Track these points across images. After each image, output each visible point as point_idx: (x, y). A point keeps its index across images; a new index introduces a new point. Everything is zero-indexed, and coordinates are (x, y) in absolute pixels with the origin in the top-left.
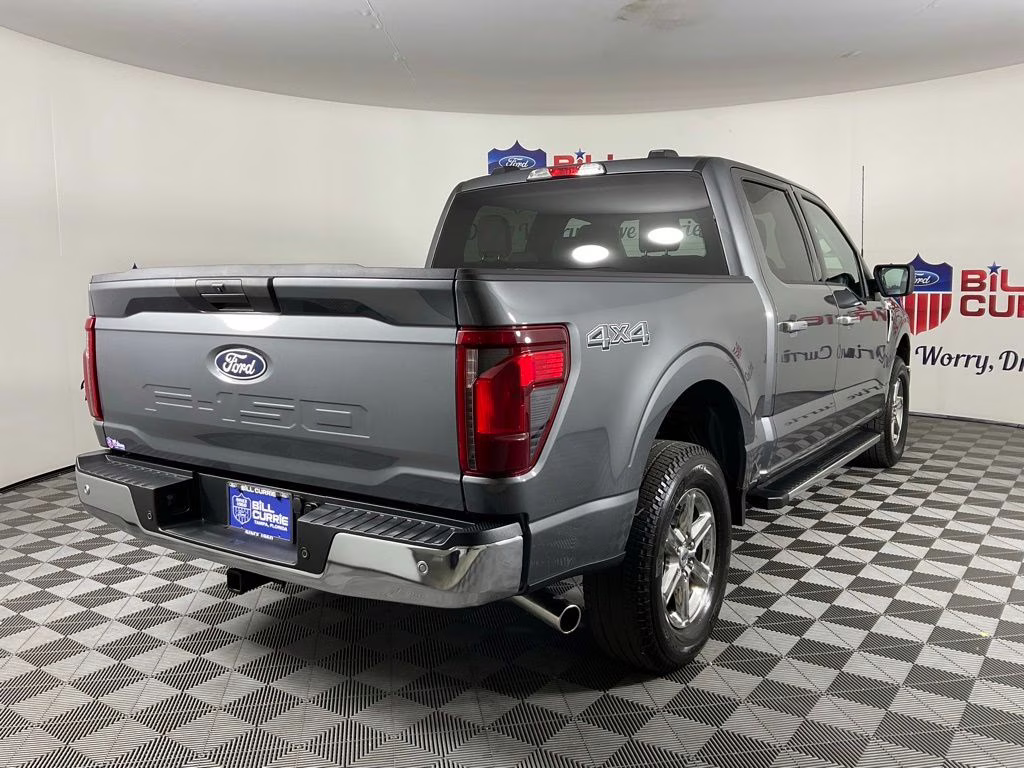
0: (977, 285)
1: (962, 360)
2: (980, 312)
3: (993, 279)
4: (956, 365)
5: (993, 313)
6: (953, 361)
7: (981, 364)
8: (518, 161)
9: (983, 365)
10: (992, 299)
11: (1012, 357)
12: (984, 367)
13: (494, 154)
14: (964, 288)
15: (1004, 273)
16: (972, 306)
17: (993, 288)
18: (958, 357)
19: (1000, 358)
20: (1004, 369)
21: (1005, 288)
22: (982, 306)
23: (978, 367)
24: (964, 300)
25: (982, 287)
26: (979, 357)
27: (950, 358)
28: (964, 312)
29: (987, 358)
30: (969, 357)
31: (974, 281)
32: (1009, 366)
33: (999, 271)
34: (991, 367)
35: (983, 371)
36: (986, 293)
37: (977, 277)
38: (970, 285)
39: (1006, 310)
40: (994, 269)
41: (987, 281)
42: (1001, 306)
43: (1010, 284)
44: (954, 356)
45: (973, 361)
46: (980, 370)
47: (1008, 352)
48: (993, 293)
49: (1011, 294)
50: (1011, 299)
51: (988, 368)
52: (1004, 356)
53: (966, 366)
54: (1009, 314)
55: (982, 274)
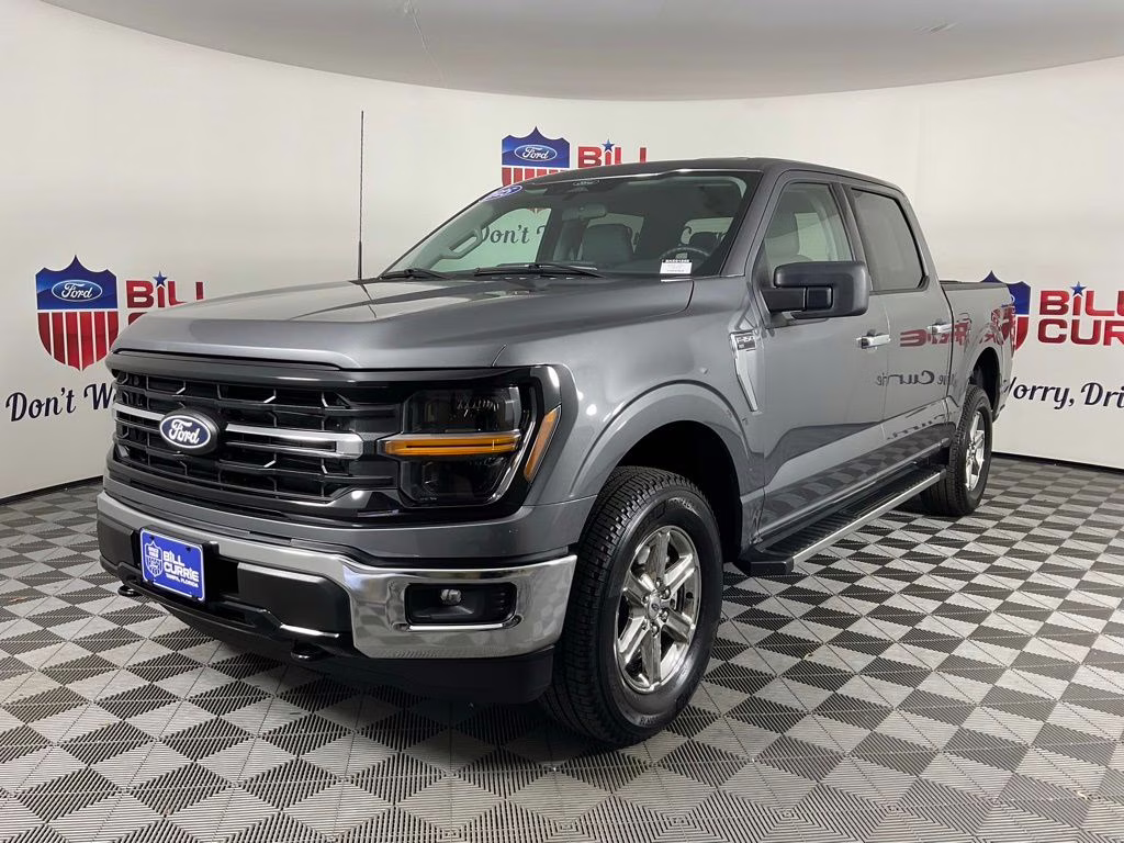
0: (1058, 308)
1: (1039, 393)
2: (1061, 339)
3: (1077, 302)
4: (1031, 398)
5: (1076, 339)
6: (1029, 393)
7: (1060, 397)
8: (536, 151)
9: (1062, 398)
10: (1075, 324)
11: (1096, 390)
12: (1064, 401)
13: (509, 142)
14: (1043, 311)
15: (1090, 295)
16: (1052, 331)
17: (1076, 312)
18: (1034, 389)
19: (1083, 391)
20: (1087, 403)
21: (1090, 311)
22: (1063, 331)
23: (1056, 400)
24: (1043, 324)
25: (1064, 310)
26: (1058, 390)
27: (1025, 390)
28: (1042, 338)
29: (1067, 391)
30: (1046, 390)
31: (1055, 303)
32: (1092, 400)
33: (1084, 292)
34: (1072, 401)
35: (1062, 406)
36: (1068, 317)
37: (1059, 298)
38: (1050, 308)
39: (1089, 336)
40: (1078, 290)
41: (1070, 304)
42: (1086, 332)
43: (1096, 307)
44: (1029, 387)
45: (1051, 394)
46: (1059, 405)
47: (1092, 385)
48: (1076, 318)
49: (1098, 318)
50: (1097, 324)
51: (1068, 402)
52: (1087, 388)
53: (1043, 399)
54: (1094, 341)
55: (1065, 296)
